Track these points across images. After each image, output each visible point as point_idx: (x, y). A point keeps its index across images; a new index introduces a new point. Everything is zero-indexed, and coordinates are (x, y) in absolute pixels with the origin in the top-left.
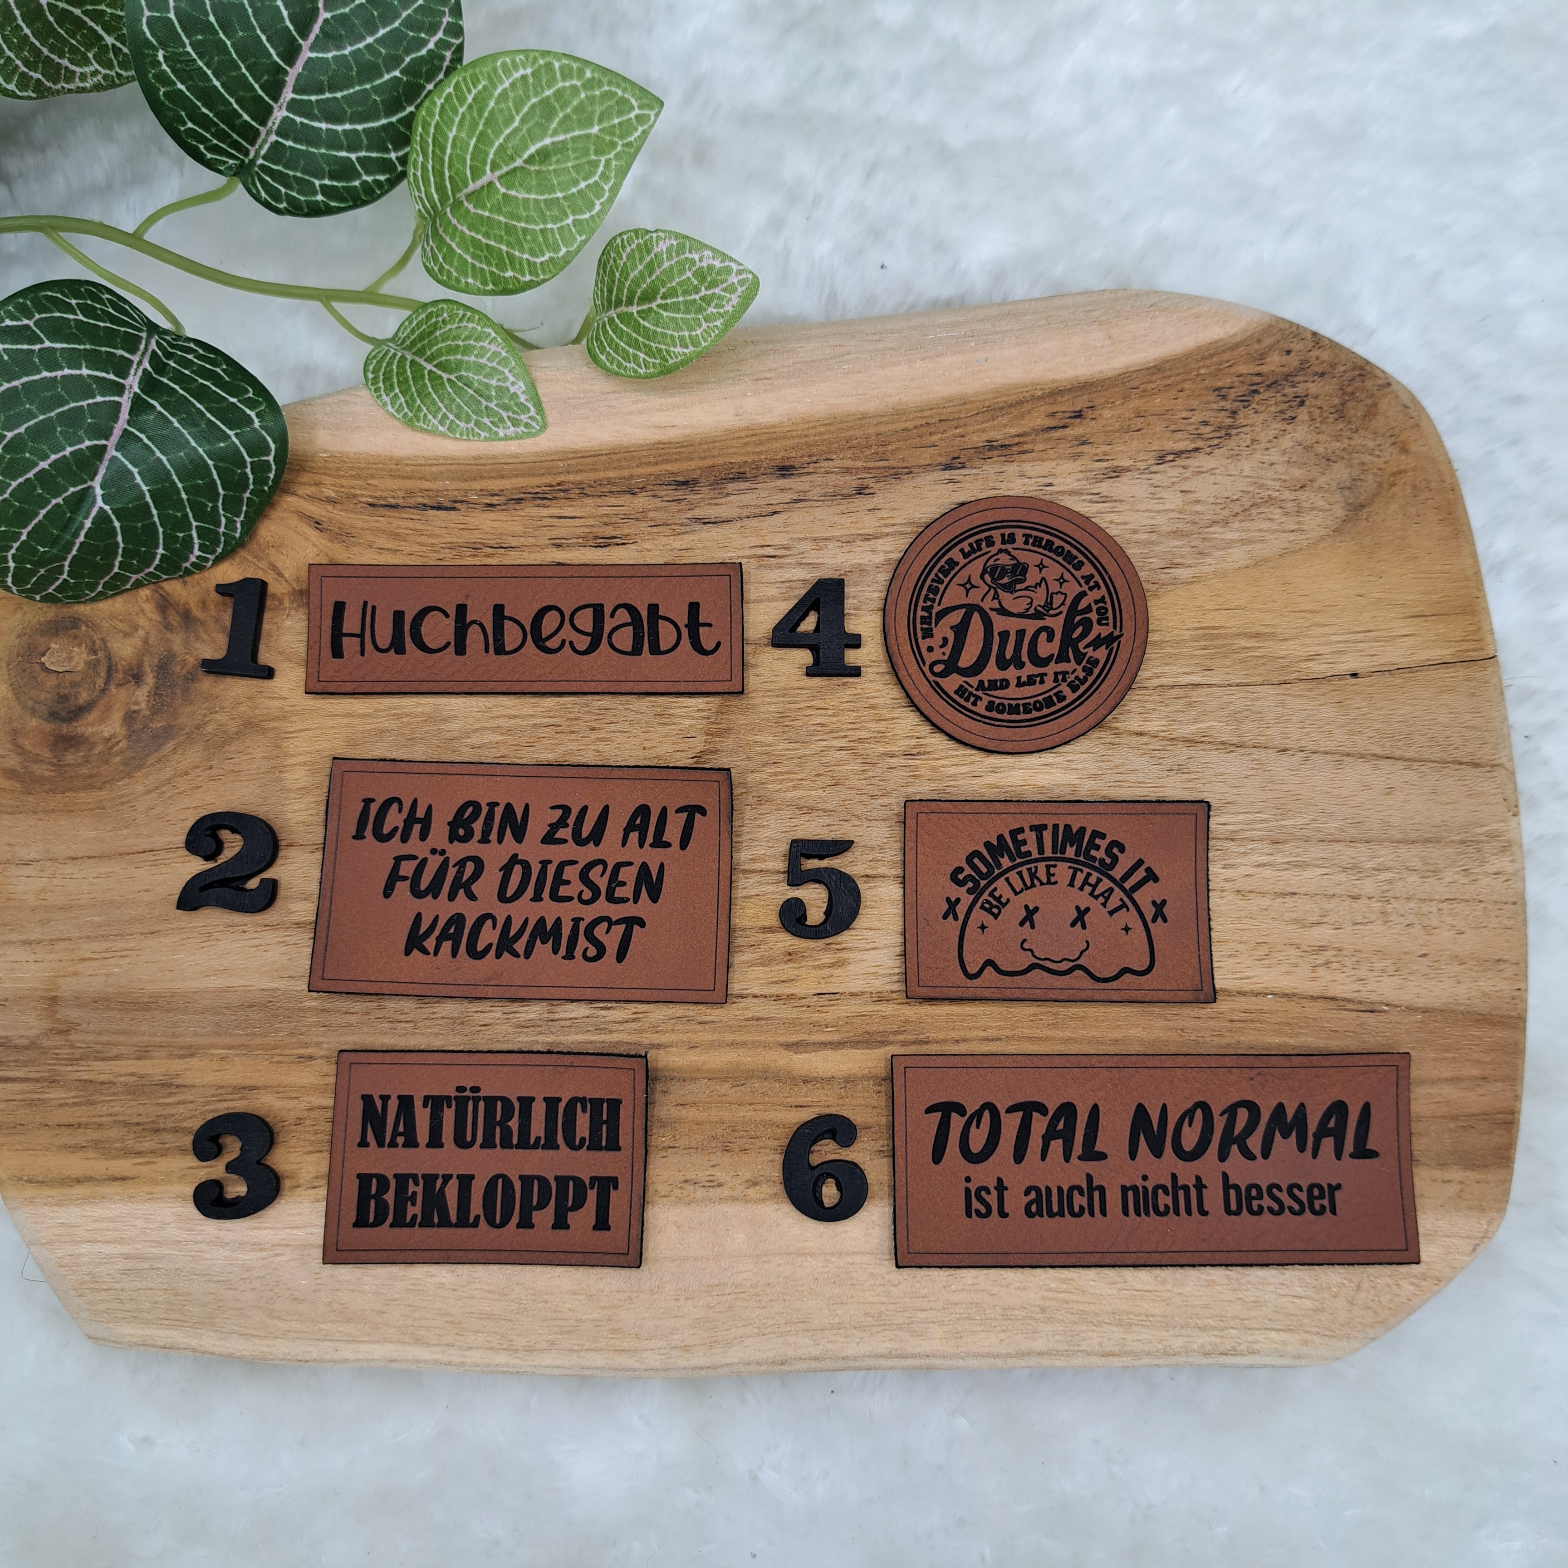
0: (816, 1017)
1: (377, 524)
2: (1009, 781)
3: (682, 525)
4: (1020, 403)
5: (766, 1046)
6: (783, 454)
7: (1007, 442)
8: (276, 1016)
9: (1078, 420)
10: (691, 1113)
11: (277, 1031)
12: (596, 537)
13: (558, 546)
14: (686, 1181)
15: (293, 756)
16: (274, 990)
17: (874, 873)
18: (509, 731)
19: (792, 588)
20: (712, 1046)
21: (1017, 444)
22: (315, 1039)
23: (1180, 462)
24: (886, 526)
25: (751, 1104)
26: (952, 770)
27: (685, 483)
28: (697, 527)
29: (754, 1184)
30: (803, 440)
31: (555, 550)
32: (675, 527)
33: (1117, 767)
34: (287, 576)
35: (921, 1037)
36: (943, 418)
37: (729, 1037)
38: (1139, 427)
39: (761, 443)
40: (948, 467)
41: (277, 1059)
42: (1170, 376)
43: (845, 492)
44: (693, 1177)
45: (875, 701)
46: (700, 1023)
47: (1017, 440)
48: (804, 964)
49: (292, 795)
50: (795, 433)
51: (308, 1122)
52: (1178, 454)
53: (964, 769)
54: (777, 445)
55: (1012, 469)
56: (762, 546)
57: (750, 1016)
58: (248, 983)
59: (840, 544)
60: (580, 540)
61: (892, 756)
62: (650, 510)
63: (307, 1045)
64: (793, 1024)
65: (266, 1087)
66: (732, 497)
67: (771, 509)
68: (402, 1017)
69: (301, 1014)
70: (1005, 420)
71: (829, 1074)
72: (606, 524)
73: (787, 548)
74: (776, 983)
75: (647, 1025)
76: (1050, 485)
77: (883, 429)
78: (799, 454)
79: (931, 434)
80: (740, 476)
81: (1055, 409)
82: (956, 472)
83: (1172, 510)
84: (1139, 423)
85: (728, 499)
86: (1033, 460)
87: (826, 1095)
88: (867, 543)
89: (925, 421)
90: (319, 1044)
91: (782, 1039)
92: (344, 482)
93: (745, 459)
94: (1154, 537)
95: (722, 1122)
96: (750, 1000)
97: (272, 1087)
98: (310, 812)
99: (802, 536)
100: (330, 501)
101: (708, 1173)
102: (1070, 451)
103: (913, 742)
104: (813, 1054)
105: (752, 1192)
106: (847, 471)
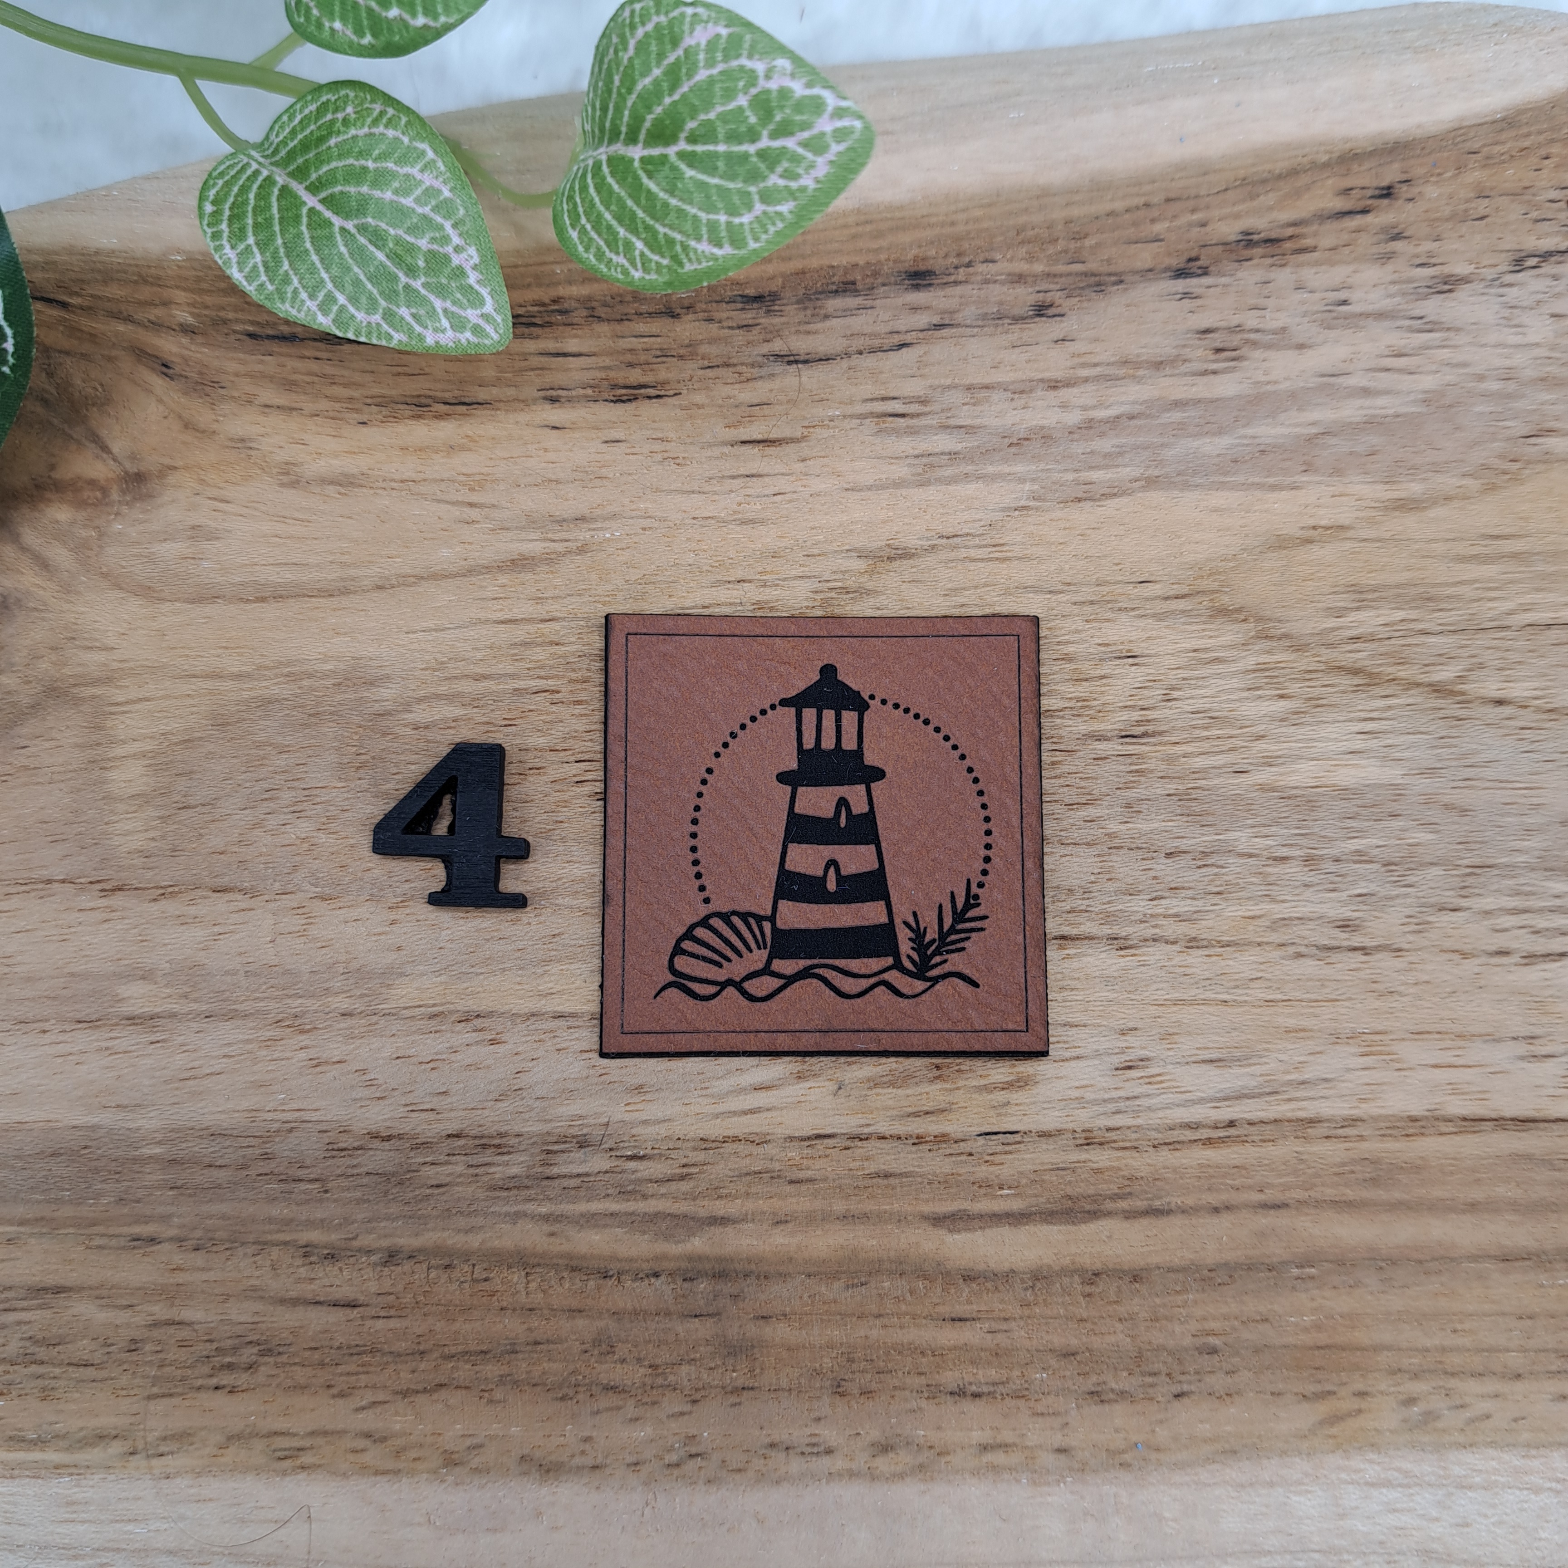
0: (983, 1172)
1: (260, 367)
2: (1292, 780)
3: (753, 366)
4: (1293, 173)
5: (901, 1219)
6: (914, 252)
7: (1273, 235)
8: (97, 1171)
9: (1386, 202)
10: (780, 1332)
11: (98, 1196)
12: (614, 386)
13: (554, 400)
14: (772, 1445)
15: (124, 742)
16: (94, 1128)
17: (1074, 932)
18: (475, 702)
19: (932, 466)
20: (811, 1219)
21: (1291, 237)
22: (161, 1210)
23: (1548, 268)
24: (1084, 365)
25: (879, 1316)
26: (1199, 762)
27: (758, 298)
28: (778, 368)
29: (884, 1448)
30: (948, 230)
31: (548, 406)
32: (744, 369)
33: (1464, 756)
34: (116, 450)
35: (1157, 1203)
36: (1172, 195)
37: (839, 1207)
38: (1481, 212)
39: (879, 235)
40: (1181, 273)
41: (98, 1241)
42: (1528, 135)
43: (1017, 311)
44: (785, 1437)
45: (1071, 649)
46: (791, 1182)
47: (1290, 231)
48: (961, 1083)
49: (121, 807)
50: (933, 220)
51: (148, 1347)
52: (1546, 256)
53: (1220, 760)
54: (905, 238)
55: (1284, 277)
56: (884, 399)
57: (872, 1168)
58: (52, 1117)
59: (1010, 395)
60: (589, 391)
61: (1101, 738)
62: (701, 342)
63: (146, 1220)
64: (946, 1182)
65: (80, 1289)
66: (834, 322)
67: (896, 339)
68: (301, 1173)
69: (136, 1167)
70: (1270, 199)
71: (1006, 1266)
72: (631, 365)
73: (923, 402)
74: (916, 1115)
75: (703, 1186)
76: (1344, 303)
77: (1075, 212)
78: (942, 253)
79: (1153, 221)
80: (847, 287)
81: (1348, 183)
82: (1194, 281)
83: (1537, 345)
84: (1482, 207)
85: (828, 323)
86: (1317, 263)
87: (1002, 1301)
88: (1052, 394)
89: (1142, 200)
90: (165, 1219)
91: (927, 1209)
92: (208, 300)
93: (855, 259)
94: (1511, 386)
95: (831, 1346)
96: (873, 1143)
97: (91, 1289)
98: (151, 834)
99: (949, 382)
100: (186, 330)
101: (808, 1431)
102: (1375, 249)
103: (1136, 715)
104: (979, 1233)
105: (883, 1464)
106: (1019, 279)
